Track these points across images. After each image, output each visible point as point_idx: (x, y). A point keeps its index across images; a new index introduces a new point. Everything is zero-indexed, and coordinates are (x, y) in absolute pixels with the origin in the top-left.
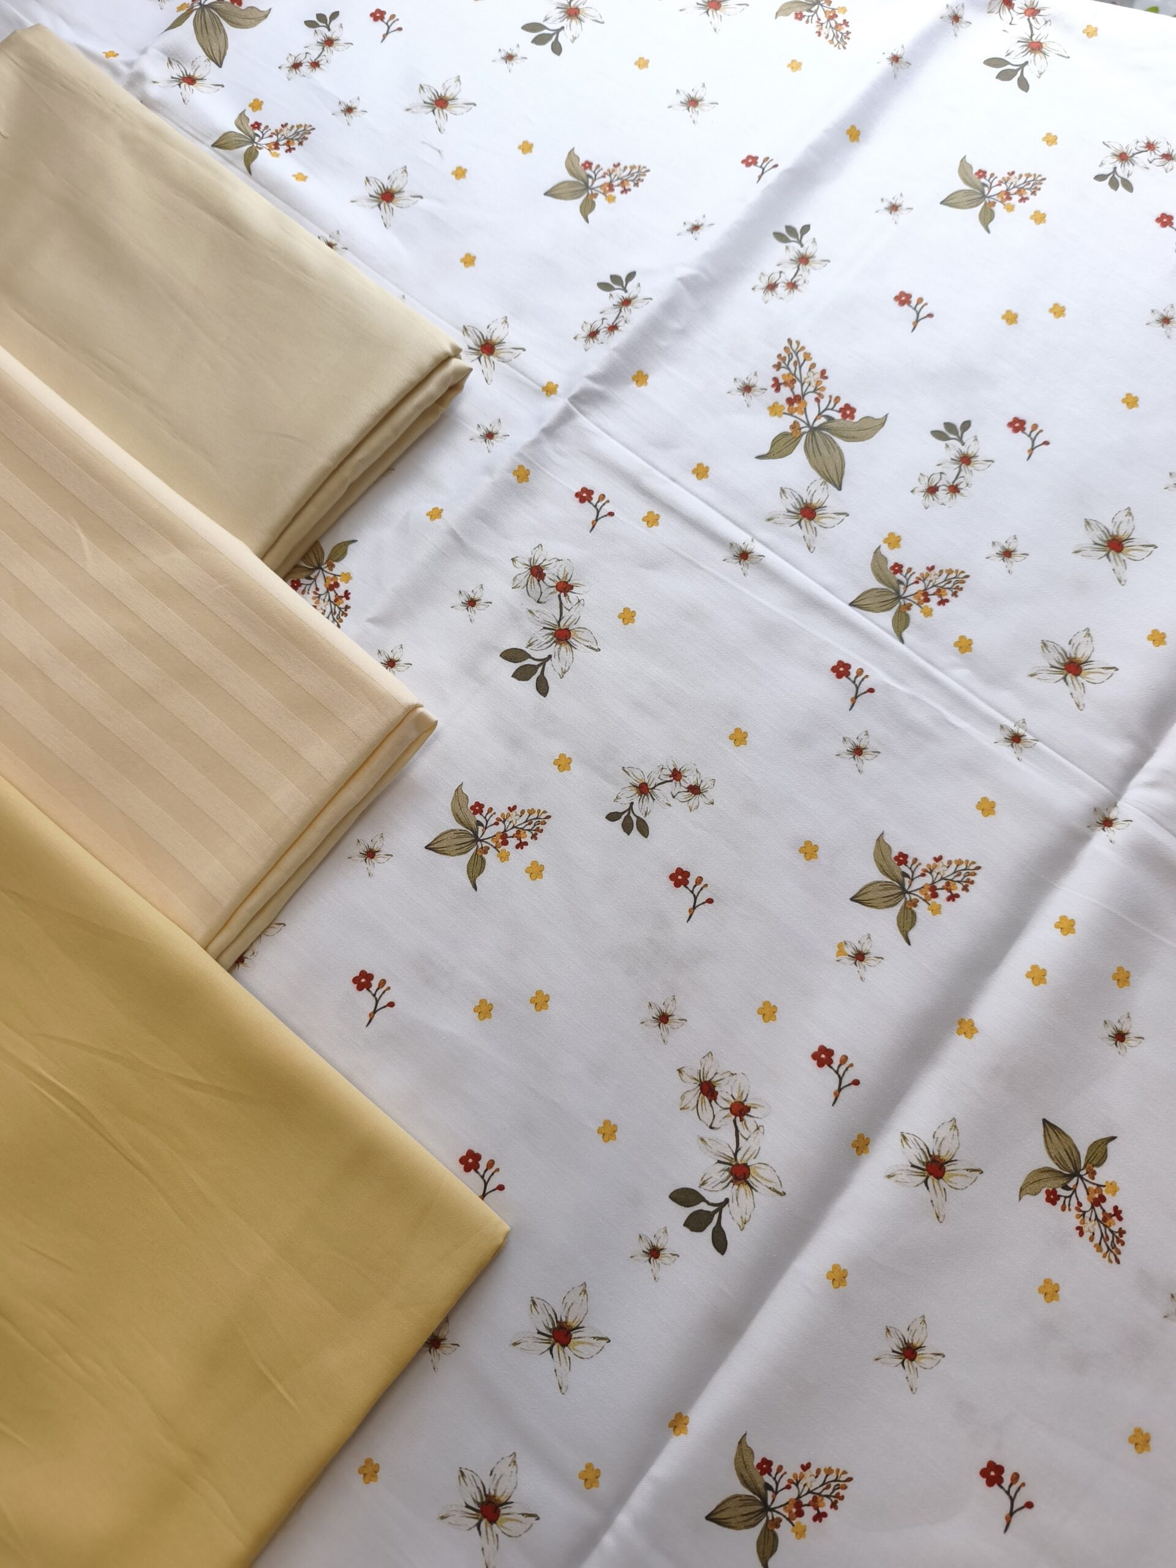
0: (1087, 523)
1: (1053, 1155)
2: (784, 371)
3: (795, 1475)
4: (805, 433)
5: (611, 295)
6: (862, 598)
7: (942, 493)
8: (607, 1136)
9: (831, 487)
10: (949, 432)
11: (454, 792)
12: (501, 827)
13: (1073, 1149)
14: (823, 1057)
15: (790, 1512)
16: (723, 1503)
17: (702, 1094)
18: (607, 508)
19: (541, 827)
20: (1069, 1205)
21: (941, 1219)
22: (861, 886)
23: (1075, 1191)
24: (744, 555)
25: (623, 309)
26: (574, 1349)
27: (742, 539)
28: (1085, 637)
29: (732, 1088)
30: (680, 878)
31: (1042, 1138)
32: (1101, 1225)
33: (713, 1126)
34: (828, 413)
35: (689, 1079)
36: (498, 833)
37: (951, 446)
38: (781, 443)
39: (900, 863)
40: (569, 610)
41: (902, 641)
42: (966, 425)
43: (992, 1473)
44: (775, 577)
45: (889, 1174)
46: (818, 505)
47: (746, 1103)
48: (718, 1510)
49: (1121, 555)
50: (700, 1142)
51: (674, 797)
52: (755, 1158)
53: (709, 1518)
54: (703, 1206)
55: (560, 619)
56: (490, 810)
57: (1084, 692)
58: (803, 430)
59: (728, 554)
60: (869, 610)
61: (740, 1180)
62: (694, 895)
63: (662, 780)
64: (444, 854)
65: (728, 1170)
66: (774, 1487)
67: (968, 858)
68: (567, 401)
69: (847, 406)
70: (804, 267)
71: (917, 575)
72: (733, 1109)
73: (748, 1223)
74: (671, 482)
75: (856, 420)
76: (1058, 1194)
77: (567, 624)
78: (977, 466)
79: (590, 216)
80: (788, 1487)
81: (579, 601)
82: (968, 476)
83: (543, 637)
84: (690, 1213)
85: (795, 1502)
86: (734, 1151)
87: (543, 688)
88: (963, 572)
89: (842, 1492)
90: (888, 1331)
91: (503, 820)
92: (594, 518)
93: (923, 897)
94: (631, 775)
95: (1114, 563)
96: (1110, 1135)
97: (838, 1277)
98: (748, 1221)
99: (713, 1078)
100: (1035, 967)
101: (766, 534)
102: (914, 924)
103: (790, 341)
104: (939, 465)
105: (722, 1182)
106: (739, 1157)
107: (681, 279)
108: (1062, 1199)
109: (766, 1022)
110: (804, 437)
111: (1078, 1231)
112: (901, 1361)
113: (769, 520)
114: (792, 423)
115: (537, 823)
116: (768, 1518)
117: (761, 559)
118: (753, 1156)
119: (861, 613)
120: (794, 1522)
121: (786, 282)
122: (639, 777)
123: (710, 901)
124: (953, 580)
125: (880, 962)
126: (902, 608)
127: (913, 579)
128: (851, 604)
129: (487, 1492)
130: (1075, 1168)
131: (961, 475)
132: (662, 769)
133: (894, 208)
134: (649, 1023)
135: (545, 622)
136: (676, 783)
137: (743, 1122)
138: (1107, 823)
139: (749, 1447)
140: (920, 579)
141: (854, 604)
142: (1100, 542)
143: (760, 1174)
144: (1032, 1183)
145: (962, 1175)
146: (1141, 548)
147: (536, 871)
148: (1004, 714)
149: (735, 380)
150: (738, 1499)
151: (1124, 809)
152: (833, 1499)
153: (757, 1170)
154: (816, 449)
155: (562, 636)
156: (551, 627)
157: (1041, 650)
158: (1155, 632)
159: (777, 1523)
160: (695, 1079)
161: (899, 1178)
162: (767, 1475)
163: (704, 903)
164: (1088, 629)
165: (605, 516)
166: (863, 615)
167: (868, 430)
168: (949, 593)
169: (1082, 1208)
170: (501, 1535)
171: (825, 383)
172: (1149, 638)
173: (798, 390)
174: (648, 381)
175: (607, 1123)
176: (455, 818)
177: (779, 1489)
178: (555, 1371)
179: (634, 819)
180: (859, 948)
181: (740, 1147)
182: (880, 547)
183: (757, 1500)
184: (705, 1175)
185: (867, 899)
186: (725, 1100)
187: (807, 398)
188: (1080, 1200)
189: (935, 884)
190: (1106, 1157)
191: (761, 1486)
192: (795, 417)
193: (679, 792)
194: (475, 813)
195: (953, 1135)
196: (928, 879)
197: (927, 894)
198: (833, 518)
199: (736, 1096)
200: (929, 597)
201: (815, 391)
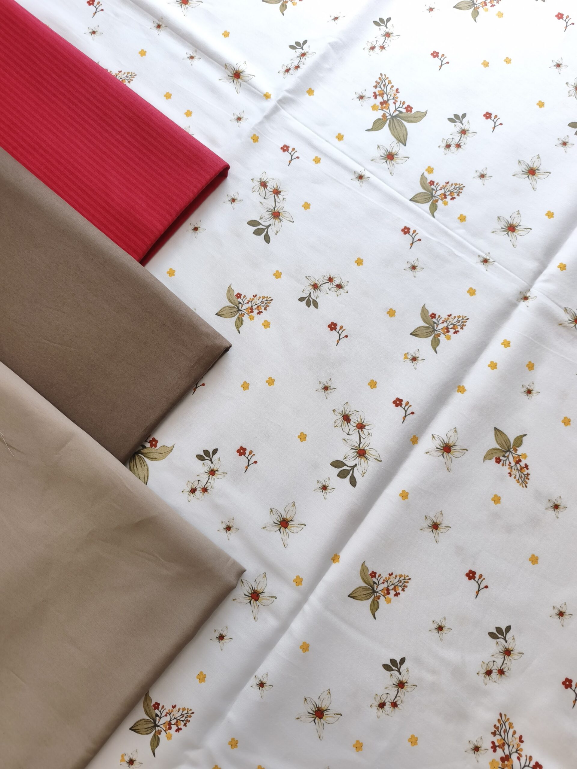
0: (519, 162)
1: (499, 442)
2: (378, 89)
3: (386, 578)
4: (388, 119)
5: (296, 51)
6: (415, 197)
7: (453, 148)
8: (302, 439)
9: (401, 144)
10: (456, 119)
11: (228, 288)
12: (250, 305)
13: (507, 440)
14: (398, 402)
15: (384, 593)
16: (355, 590)
17: (344, 420)
18: (295, 155)
19: (268, 304)
20: (505, 464)
21: (449, 470)
22: (415, 328)
23: (508, 457)
24: (361, 177)
25: (302, 58)
26: (290, 529)
27: (360, 170)
28: (517, 214)
29: (357, 417)
30: (333, 326)
31: (494, 435)
32: (519, 472)
33: (349, 434)
34: (400, 109)
35: (338, 414)
36: (249, 307)
37: (457, 126)
38: (378, 123)
39: (433, 318)
40: (279, 203)
41: (434, 217)
42: (464, 115)
43: (471, 575)
44: (375, 187)
45: (427, 452)
46: (395, 153)
47: (363, 424)
48: (354, 593)
49: (534, 176)
50: (343, 440)
51: (330, 290)
52: (368, 446)
53: (349, 596)
54: (345, 468)
55: (275, 207)
56: (245, 296)
57: (516, 240)
58: (388, 117)
59: (354, 177)
60: (419, 203)
61: (362, 456)
62: (339, 334)
63: (324, 282)
64: (224, 317)
65: (356, 452)
66: (377, 584)
67: (463, 315)
68: (276, 102)
69: (409, 106)
70: (388, 38)
71: (441, 186)
72: (358, 426)
73: (365, 474)
74: (326, 142)
75: (413, 112)
76: (500, 459)
77: (278, 210)
78: (469, 135)
79: (284, 12)
80: (383, 583)
81: (284, 199)
82: (464, 140)
83: (267, 215)
84: (339, 471)
85: (386, 589)
86: (359, 444)
87: (267, 239)
88: (462, 185)
89: (406, 584)
90: (426, 517)
91: (250, 301)
92: (290, 159)
93: (443, 332)
94: (310, 280)
95: (531, 180)
96: (524, 434)
97: (404, 495)
98: (366, 473)
99: (349, 413)
100: (492, 362)
101: (372, 167)
102: (439, 344)
103: (381, 74)
104: (451, 134)
105: (354, 457)
106: (361, 446)
107: (329, 43)
108: (502, 461)
109: (372, 389)
110: (388, 121)
111: (509, 475)
112: (432, 530)
113: (372, 160)
114: (383, 114)
115: (266, 303)
116: (375, 595)
117: (369, 179)
118: (367, 446)
119: (415, 204)
120: (386, 597)
121: (380, 46)
122: (314, 281)
123: (346, 336)
124: (458, 189)
125: (423, 361)
126: (434, 202)
127: (439, 188)
128: (411, 200)
129: (254, 589)
130: (508, 448)
131: (461, 139)
132: (324, 277)
133: (431, 9)
134: (320, 390)
135: (268, 208)
136: (330, 284)
137: (362, 432)
138: (526, 298)
139: (366, 567)
140: (442, 188)
141: (412, 200)
142: (525, 171)
143: (370, 453)
144: (489, 455)
145: (458, 452)
146: (544, 173)
147: (266, 324)
148: (480, 250)
149: (356, 93)
150: (362, 588)
151: (533, 292)
152: (403, 587)
153: (369, 451)
154: (394, 126)
155: (276, 215)
156: (271, 211)
157: (497, 221)
158: (549, 212)
159: (379, 598)
160: (341, 414)
161: (431, 453)
162: (374, 578)
163: (343, 337)
164: (519, 211)
165: (295, 158)
166: (416, 205)
167: (419, 118)
168: (456, 194)
169: (511, 465)
170: (260, 605)
171: (398, 95)
172: (546, 215)
173: (385, 98)
174: (314, 93)
175: (302, 433)
176: (229, 300)
177: (379, 583)
178: (282, 538)
179: (312, 300)
180: (414, 355)
181: (361, 442)
182: (424, 173)
183: (370, 589)
184: (346, 455)
185: (417, 334)
186: (354, 422)
187: (389, 102)
188: (511, 462)
189: (448, 327)
190: (522, 443)
191: (372, 583)
192: (385, 111)
193: (332, 288)
194: (238, 298)
195: (455, 435)
196: (445, 325)
197: (444, 331)
198: (402, 159)
199: (359, 421)
200: (446, 196)
201: (393, 99)
